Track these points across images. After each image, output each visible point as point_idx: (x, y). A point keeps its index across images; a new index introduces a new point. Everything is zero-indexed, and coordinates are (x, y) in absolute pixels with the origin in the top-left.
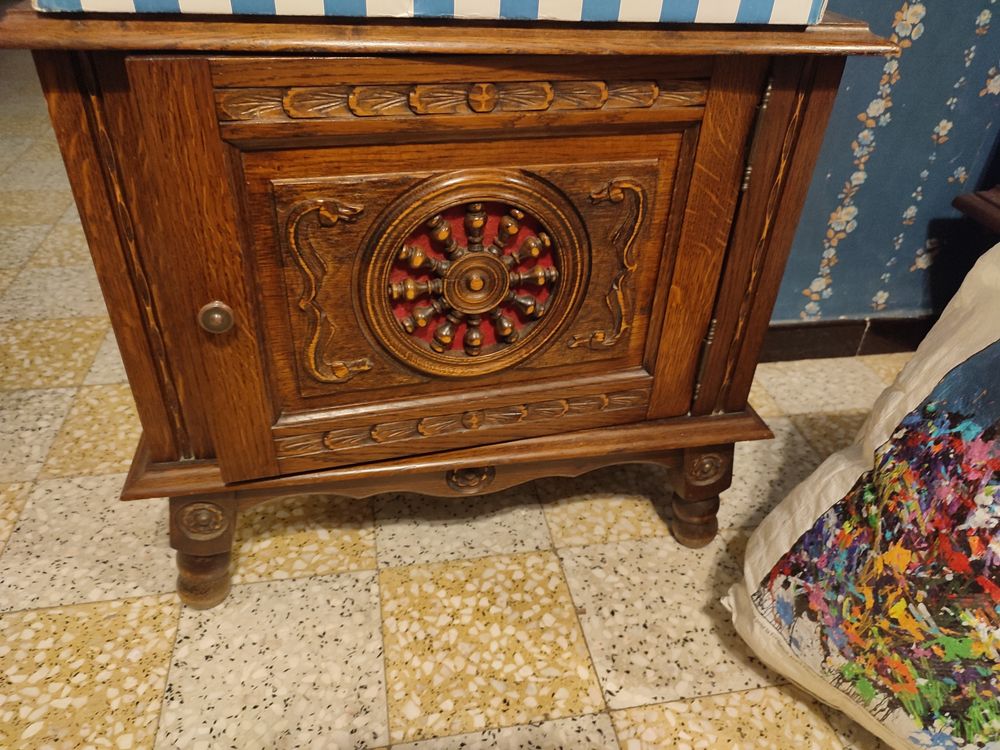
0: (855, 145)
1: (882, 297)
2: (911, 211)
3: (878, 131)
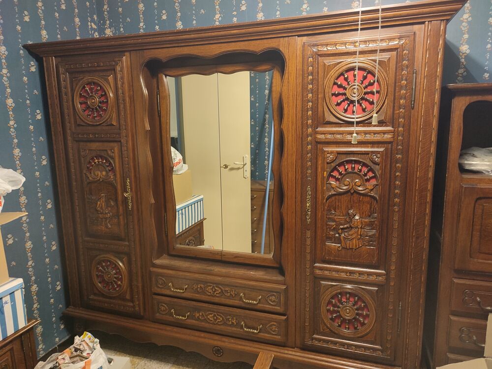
0: (34, 315)
1: (57, 339)
2: (54, 319)
3: (38, 309)
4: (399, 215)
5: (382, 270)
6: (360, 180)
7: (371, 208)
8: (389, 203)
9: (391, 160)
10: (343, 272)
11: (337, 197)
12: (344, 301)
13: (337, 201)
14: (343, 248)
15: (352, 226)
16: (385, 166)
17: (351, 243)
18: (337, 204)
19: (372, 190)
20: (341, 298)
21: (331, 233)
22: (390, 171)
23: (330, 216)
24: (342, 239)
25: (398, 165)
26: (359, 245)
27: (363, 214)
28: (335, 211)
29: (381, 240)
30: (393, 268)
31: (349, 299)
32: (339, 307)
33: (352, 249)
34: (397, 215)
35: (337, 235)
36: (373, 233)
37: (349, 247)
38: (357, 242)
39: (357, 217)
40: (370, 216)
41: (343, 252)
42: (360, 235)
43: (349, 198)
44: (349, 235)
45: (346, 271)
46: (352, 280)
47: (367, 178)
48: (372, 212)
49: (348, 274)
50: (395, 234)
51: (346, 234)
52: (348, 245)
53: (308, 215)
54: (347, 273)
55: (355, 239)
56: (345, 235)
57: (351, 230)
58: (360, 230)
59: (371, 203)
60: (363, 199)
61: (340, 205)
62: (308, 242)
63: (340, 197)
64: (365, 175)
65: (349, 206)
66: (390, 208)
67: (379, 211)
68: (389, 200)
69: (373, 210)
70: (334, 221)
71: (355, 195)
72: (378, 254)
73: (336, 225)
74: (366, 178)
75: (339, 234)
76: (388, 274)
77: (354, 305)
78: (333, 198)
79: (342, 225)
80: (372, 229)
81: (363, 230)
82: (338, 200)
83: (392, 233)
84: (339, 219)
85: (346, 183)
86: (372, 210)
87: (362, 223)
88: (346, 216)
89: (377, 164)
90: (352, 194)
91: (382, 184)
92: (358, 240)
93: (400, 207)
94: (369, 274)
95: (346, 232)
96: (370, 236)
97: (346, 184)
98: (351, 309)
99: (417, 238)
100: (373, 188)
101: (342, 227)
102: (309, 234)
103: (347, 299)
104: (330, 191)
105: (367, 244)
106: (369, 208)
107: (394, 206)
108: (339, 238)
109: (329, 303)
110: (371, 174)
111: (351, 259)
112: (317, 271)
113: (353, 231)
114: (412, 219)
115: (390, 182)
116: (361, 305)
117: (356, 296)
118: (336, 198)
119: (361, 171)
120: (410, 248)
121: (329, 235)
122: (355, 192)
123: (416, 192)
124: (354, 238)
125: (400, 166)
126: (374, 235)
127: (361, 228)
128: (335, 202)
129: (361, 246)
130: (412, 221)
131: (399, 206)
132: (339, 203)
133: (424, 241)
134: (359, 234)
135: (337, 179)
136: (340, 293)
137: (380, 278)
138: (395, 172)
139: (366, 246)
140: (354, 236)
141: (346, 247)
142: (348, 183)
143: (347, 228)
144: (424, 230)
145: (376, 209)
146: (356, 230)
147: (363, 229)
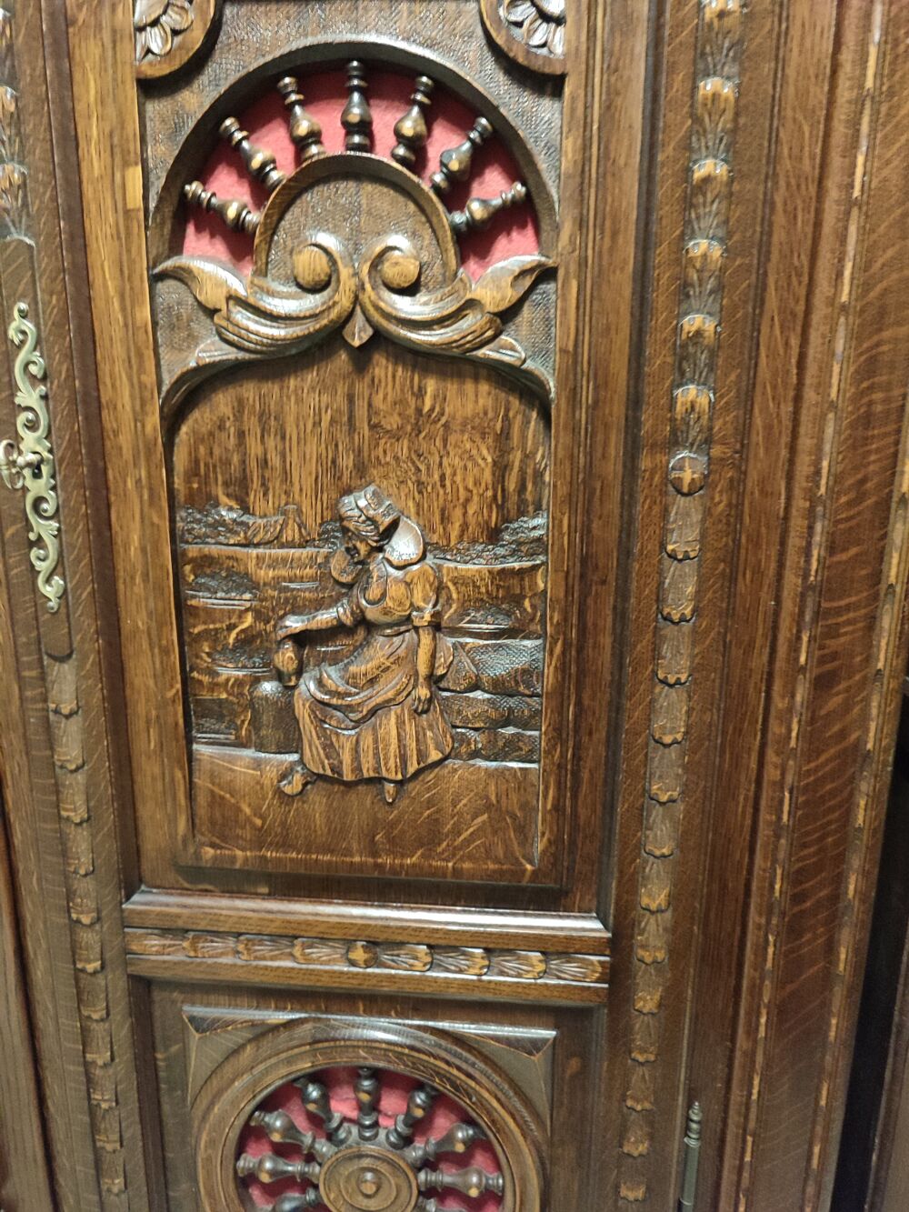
4: (707, 513)
5: (584, 911)
6: (414, 235)
7: (501, 469)
8: (632, 423)
9: (656, 43)
10: (323, 940)
11: (249, 391)
12: (345, 1119)
13: (252, 424)
14: (314, 779)
15: (372, 613)
16: (608, 107)
17: (367, 742)
18: (254, 448)
19: (506, 316)
20: (325, 1100)
21: (229, 672)
22: (650, 148)
23: (214, 550)
24: (302, 711)
25: (709, 86)
26: (421, 755)
27: (445, 519)
28: (246, 509)
29: (579, 703)
30: (655, 895)
31: (374, 1107)
32: (310, 1158)
33: (378, 781)
34: (696, 517)
35: (268, 687)
36: (521, 661)
37: (358, 769)
38: (410, 729)
39: (404, 546)
40: (494, 536)
41: (318, 802)
42: (434, 680)
43: (341, 401)
44: (351, 680)
45: (345, 937)
46: (387, 988)
47: (472, 224)
48: (512, 504)
49: (359, 954)
50: (677, 662)
51: (333, 675)
52: (346, 758)
53: (39, 542)
54: (349, 943)
55: (395, 711)
56: (320, 683)
57: (367, 642)
58: (426, 639)
59: (504, 435)
60: (441, 398)
61: (275, 460)
62: (71, 746)
63: (272, 389)
64: (456, 190)
65: (347, 462)
66: (645, 463)
67: (563, 490)
68: (635, 402)
69: (522, 488)
70: (244, 581)
71: (382, 367)
72: (558, 808)
73: (259, 615)
74: (459, 218)
75: (280, 676)
76: (619, 945)
77: (407, 1141)
78: (222, 402)
79: (295, 611)
80: (511, 633)
81: (450, 641)
82: (263, 417)
83: (656, 654)
84: (275, 563)
85: (309, 263)
86: (512, 485)
87: (440, 588)
88: (325, 537)
89: (546, 83)
90: (362, 357)
91: (583, 263)
92: (417, 713)
93: (716, 451)
94: (497, 947)
95: (334, 659)
96: (500, 687)
97: (306, 278)
98: (383, 1168)
99: (823, 684)
100: (511, 295)
101: (295, 624)
102: (66, 684)
103: (361, 1107)
104: (193, 339)
105: (478, 740)
106: (487, 476)
107: (674, 442)
108: (285, 711)
109: (250, 1134)
110: (494, 189)
111: (375, 854)
112: (154, 942)
113: (380, 649)
114: (795, 541)
115: (645, 243)
116: (449, 1138)
117: (420, 1086)
118: (240, 404)
119: (416, 150)
120: (771, 757)
121: (214, 687)
122: (380, 339)
123: (833, 331)
124: (385, 705)
125: (727, 90)
126: (526, 674)
127: (436, 626)
128: (241, 435)
129: (435, 756)
130: (792, 558)
131: (709, 441)
132: (271, 442)
133: (867, 700)
134: (423, 669)
135: (239, 241)
136: (317, 1077)
137: (572, 968)
138: (688, 150)
139: (475, 754)
140: (385, 691)
141: (336, 769)
142: (322, 264)
143: (338, 630)
144: (872, 623)
145: (538, 475)
146: (401, 643)
147: (454, 631)
